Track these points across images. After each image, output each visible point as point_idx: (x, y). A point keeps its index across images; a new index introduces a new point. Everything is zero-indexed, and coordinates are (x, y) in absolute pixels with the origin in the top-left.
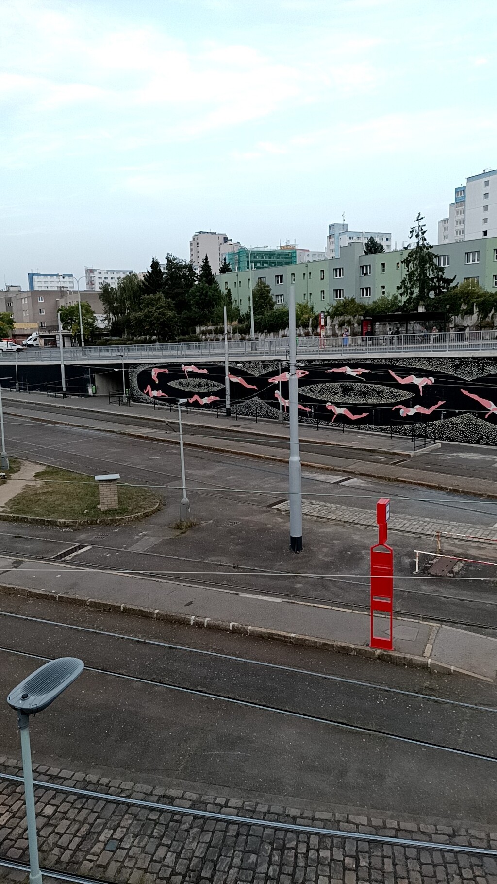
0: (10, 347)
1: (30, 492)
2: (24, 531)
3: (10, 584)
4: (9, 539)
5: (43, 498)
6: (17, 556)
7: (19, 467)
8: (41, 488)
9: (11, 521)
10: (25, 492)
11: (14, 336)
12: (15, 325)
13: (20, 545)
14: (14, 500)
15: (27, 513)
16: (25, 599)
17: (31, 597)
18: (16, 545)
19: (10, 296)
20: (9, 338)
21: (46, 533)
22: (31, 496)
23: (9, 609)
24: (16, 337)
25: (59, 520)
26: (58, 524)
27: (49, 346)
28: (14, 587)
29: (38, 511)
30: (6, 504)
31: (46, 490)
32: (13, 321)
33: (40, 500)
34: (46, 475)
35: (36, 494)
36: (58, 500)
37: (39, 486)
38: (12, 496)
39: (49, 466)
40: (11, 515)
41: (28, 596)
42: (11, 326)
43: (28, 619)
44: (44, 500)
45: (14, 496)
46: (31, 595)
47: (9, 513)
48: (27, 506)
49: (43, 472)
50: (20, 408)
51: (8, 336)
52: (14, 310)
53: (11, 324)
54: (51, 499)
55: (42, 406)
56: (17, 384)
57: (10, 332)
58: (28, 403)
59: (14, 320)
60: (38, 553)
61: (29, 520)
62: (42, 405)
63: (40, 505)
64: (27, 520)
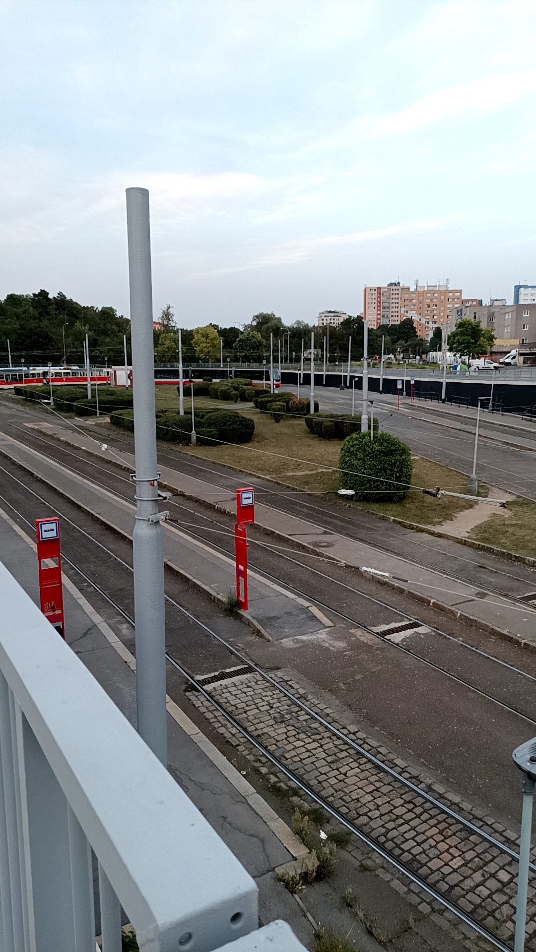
0: (487, 365)
1: (498, 522)
2: (489, 561)
3: (472, 615)
4: (474, 567)
5: (511, 530)
6: (481, 588)
7: (487, 493)
8: (510, 518)
9: (476, 548)
10: (493, 520)
11: (492, 353)
12: (496, 342)
13: (483, 576)
14: (480, 527)
15: (494, 543)
16: (486, 635)
17: (493, 635)
18: (479, 575)
19: (493, 310)
20: (488, 355)
21: (512, 569)
22: (499, 525)
23: (470, 642)
24: (493, 355)
25: (528, 558)
26: (527, 561)
27: (528, 365)
28: (477, 619)
29: (506, 543)
30: (472, 529)
31: (515, 522)
32: (493, 337)
33: (507, 531)
34: (516, 506)
35: (504, 525)
36: (528, 535)
37: (507, 516)
38: (478, 522)
39: (519, 497)
40: (477, 543)
41: (490, 633)
42: (491, 342)
43: (489, 658)
44: (512, 533)
45: (480, 523)
46: (494, 633)
47: (474, 539)
48: (494, 536)
49: (512, 502)
50: (492, 430)
51: (486, 354)
52: (495, 326)
53: (492, 340)
54: (520, 533)
55: (515, 430)
56: (491, 404)
57: (489, 349)
58: (500, 425)
59: (495, 337)
60: (503, 588)
61: (495, 551)
62: (516, 428)
63: (507, 537)
64: (493, 551)
